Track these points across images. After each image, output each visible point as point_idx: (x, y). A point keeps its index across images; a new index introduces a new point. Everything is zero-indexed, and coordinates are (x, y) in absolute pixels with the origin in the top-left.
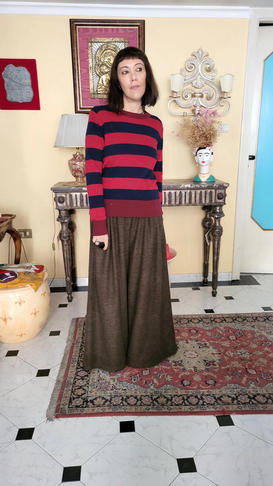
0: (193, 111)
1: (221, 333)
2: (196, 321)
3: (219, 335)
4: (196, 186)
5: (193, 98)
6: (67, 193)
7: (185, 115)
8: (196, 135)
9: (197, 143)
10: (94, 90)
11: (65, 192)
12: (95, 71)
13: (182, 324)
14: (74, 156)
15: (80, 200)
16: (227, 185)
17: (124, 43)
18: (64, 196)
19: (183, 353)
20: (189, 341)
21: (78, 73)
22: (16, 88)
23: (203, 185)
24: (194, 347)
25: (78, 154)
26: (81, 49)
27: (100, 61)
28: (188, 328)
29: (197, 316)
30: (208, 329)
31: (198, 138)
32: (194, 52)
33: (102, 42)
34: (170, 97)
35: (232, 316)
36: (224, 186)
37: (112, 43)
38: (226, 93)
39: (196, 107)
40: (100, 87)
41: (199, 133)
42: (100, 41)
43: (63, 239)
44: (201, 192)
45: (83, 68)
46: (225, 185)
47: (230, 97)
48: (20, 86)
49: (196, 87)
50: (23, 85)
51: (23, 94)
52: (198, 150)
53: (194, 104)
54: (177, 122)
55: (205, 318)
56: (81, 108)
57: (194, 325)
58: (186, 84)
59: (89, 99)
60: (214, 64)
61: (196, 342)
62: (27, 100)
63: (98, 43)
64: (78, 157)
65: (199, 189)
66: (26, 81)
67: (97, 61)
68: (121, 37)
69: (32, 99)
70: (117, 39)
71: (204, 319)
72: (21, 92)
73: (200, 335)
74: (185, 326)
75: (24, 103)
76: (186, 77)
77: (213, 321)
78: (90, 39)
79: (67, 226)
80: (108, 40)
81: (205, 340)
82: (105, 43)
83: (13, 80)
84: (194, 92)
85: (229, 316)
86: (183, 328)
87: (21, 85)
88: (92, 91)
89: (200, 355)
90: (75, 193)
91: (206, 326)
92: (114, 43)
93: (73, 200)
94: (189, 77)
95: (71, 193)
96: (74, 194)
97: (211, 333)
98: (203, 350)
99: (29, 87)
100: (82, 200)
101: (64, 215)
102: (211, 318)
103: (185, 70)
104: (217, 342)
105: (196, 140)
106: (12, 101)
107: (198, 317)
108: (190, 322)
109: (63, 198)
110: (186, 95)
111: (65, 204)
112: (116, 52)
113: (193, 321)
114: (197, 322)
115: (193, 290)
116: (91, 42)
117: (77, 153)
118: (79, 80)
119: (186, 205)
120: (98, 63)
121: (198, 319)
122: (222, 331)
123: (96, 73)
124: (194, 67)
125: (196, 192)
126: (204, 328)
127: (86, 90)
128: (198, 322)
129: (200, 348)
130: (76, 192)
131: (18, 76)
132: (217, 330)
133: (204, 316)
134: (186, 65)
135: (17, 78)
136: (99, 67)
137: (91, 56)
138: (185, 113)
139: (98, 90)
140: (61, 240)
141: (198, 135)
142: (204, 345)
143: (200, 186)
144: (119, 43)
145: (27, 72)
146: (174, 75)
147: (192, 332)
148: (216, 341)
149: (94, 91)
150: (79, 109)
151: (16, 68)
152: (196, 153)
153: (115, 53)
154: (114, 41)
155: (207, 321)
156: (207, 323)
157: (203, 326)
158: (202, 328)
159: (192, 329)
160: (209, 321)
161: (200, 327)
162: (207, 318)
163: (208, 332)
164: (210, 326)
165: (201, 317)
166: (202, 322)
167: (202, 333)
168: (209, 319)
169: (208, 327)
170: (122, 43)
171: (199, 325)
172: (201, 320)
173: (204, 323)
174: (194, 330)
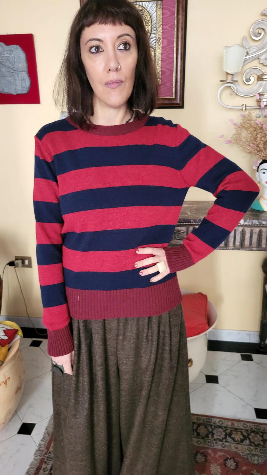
0: (259, 101)
2: (238, 437)
4: (252, 223)
5: (260, 82)
7: (244, 108)
8: (259, 141)
9: (260, 152)
13: (215, 440)
17: (155, 2)
22: (7, 74)
23: (264, 220)
28: (223, 453)
29: (242, 423)
30: (256, 463)
31: (261, 146)
32: (264, 10)
34: (221, 81)
37: (137, 3)
39: (263, 95)
41: (263, 139)
44: (260, 231)
48: (12, 71)
49: (264, 64)
50: (17, 71)
51: (17, 84)
52: (261, 164)
53: (261, 91)
54: (231, 120)
55: (253, 432)
57: (233, 447)
58: (250, 60)
62: (22, 91)
65: (257, 226)
66: (20, 65)
69: (28, 90)
71: (253, 434)
72: (14, 80)
74: (219, 446)
75: (18, 95)
76: (250, 50)
83: (3, 64)
84: (262, 73)
86: (215, 451)
87: (14, 71)
91: (253, 452)
92: (141, 4)
94: (255, 50)
99: (24, 73)
102: (263, 433)
103: (249, 39)
105: (259, 149)
106: (4, 93)
107: (242, 427)
108: (228, 436)
110: (248, 77)
112: (143, 16)
113: (233, 436)
114: (239, 440)
115: (243, 359)
119: (235, 248)
121: (242, 432)
124: (263, 34)
125: (252, 231)
126: (250, 459)
128: (242, 441)
131: (9, 59)
133: (253, 427)
134: (251, 31)
135: (9, 60)
138: (244, 105)
141: (262, 142)
143: (259, 222)
144: (147, 2)
145: (22, 52)
146: (230, 47)
147: (229, 466)
151: (8, 46)
152: (258, 167)
155: (256, 439)
156: (255, 445)
157: (249, 452)
158: (246, 457)
159: (229, 458)
160: (259, 441)
161: (243, 454)
162: (258, 433)
163: (255, 471)
164: (259, 454)
165: (248, 428)
166: (248, 440)
167: (244, 470)
168: (259, 434)
169: (257, 455)
170: (153, 2)
171: (242, 447)
172: (246, 435)
173: (251, 445)
174: (232, 459)
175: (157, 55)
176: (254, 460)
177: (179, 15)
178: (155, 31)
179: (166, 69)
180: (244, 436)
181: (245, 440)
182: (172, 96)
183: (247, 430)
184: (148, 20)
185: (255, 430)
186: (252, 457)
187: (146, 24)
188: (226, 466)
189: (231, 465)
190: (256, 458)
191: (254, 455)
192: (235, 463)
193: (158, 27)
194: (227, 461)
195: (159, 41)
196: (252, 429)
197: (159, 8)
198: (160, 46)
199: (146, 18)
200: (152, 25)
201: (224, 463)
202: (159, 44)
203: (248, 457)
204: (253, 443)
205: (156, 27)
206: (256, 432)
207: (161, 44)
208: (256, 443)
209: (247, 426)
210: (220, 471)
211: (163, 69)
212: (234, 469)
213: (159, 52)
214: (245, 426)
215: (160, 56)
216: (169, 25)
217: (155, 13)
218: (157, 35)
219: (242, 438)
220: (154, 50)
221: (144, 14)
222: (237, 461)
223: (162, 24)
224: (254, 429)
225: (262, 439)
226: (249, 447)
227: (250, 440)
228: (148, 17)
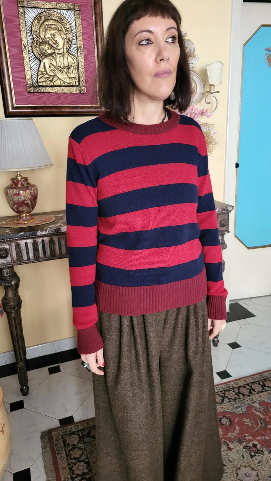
1: (262, 416)
2: (218, 399)
3: (262, 423)
6: (11, 241)
10: (32, 80)
11: (8, 241)
12: (33, 52)
14: (14, 182)
15: (33, 249)
16: (232, 208)
17: (73, 11)
18: (7, 246)
19: (235, 475)
20: (231, 446)
21: (6, 53)
24: (243, 456)
25: (19, 178)
26: (7, 16)
27: (40, 36)
30: (242, 412)
33: (41, 8)
35: (257, 380)
36: (227, 210)
37: (55, 10)
38: (213, 87)
40: (41, 76)
42: (36, 6)
43: (9, 310)
45: (12, 47)
46: (229, 208)
47: (218, 92)
55: (226, 390)
56: (14, 108)
59: (26, 93)
60: (195, 48)
61: (241, 444)
63: (33, 9)
64: (20, 183)
67: (35, 36)
68: (68, 3)
70: (64, 5)
71: (227, 392)
73: (237, 428)
77: (240, 395)
78: (22, 2)
79: (14, 290)
80: (50, 6)
81: (250, 437)
82: (45, 10)
85: (253, 381)
88: (29, 82)
89: (261, 473)
90: (24, 241)
91: (235, 406)
92: (59, 11)
93: (22, 251)
95: (18, 242)
96: (22, 243)
97: (249, 419)
98: (258, 461)
100: (36, 249)
101: (9, 275)
102: (233, 388)
104: (267, 438)
109: (6, 250)
111: (9, 259)
112: (62, 23)
114: (220, 401)
116: (23, 7)
117: (17, 176)
118: (7, 65)
120: (36, 40)
121: (219, 395)
122: (260, 411)
123: (34, 55)
127: (20, 81)
128: (223, 401)
129: (252, 457)
130: (26, 239)
132: (255, 412)
133: (224, 387)
136: (38, 46)
137: (24, 29)
139: (39, 81)
140: (5, 311)
142: (254, 449)
144: (65, 11)
147: (225, 424)
148: (265, 436)
149: (32, 82)
150: (11, 110)
153: (61, 25)
154: (58, 8)
155: (231, 395)
156: (234, 400)
157: (233, 407)
158: (232, 411)
159: (222, 417)
160: (234, 396)
161: (229, 410)
162: (229, 391)
163: (244, 419)
164: (240, 405)
165: (221, 390)
166: (226, 398)
167: (237, 422)
168: (232, 391)
169: (239, 407)
170: (71, 11)
171: (225, 405)
172: (223, 395)
173: (230, 401)
174: (224, 418)
175: (80, 63)
176: (239, 411)
177: (98, 27)
178: (76, 40)
179: (89, 77)
180: (222, 397)
181: (225, 399)
182: (97, 104)
183: (221, 391)
184: (68, 28)
185: (227, 389)
186: (237, 409)
187: (66, 31)
188: (223, 425)
189: (226, 423)
190: (240, 409)
191: (237, 408)
192: (228, 420)
193: (79, 36)
194: (222, 420)
195: (81, 50)
196: (224, 389)
197: (78, 18)
198: (82, 55)
199: (65, 26)
200: (72, 34)
201: (220, 423)
202: (81, 52)
203: (233, 411)
204: (231, 399)
205: (76, 36)
206: (228, 390)
207: (83, 53)
208: (233, 398)
209: (219, 388)
210: (221, 431)
211: (87, 78)
212: (229, 424)
213: (81, 61)
214: (218, 389)
215: (83, 64)
216: (88, 35)
217: (74, 22)
218: (78, 43)
219: (221, 398)
220: (77, 58)
221: (63, 21)
222: (228, 417)
223: (82, 33)
224: (225, 388)
225: (235, 393)
226: (230, 403)
227: (227, 397)
228: (68, 25)
